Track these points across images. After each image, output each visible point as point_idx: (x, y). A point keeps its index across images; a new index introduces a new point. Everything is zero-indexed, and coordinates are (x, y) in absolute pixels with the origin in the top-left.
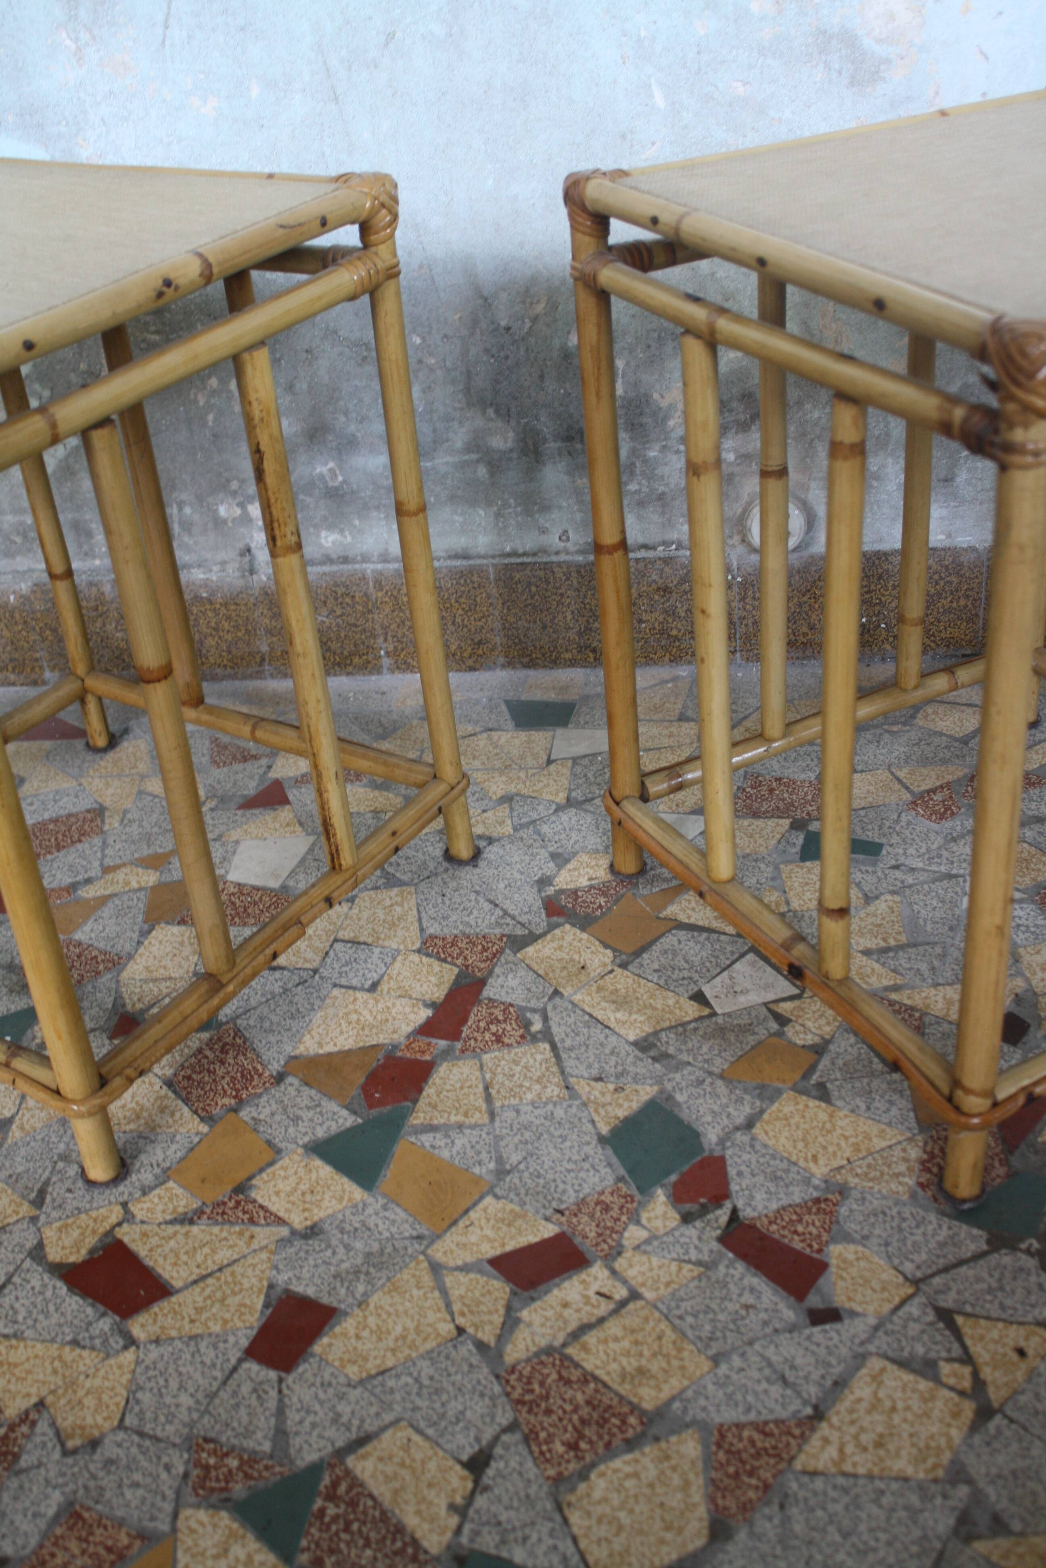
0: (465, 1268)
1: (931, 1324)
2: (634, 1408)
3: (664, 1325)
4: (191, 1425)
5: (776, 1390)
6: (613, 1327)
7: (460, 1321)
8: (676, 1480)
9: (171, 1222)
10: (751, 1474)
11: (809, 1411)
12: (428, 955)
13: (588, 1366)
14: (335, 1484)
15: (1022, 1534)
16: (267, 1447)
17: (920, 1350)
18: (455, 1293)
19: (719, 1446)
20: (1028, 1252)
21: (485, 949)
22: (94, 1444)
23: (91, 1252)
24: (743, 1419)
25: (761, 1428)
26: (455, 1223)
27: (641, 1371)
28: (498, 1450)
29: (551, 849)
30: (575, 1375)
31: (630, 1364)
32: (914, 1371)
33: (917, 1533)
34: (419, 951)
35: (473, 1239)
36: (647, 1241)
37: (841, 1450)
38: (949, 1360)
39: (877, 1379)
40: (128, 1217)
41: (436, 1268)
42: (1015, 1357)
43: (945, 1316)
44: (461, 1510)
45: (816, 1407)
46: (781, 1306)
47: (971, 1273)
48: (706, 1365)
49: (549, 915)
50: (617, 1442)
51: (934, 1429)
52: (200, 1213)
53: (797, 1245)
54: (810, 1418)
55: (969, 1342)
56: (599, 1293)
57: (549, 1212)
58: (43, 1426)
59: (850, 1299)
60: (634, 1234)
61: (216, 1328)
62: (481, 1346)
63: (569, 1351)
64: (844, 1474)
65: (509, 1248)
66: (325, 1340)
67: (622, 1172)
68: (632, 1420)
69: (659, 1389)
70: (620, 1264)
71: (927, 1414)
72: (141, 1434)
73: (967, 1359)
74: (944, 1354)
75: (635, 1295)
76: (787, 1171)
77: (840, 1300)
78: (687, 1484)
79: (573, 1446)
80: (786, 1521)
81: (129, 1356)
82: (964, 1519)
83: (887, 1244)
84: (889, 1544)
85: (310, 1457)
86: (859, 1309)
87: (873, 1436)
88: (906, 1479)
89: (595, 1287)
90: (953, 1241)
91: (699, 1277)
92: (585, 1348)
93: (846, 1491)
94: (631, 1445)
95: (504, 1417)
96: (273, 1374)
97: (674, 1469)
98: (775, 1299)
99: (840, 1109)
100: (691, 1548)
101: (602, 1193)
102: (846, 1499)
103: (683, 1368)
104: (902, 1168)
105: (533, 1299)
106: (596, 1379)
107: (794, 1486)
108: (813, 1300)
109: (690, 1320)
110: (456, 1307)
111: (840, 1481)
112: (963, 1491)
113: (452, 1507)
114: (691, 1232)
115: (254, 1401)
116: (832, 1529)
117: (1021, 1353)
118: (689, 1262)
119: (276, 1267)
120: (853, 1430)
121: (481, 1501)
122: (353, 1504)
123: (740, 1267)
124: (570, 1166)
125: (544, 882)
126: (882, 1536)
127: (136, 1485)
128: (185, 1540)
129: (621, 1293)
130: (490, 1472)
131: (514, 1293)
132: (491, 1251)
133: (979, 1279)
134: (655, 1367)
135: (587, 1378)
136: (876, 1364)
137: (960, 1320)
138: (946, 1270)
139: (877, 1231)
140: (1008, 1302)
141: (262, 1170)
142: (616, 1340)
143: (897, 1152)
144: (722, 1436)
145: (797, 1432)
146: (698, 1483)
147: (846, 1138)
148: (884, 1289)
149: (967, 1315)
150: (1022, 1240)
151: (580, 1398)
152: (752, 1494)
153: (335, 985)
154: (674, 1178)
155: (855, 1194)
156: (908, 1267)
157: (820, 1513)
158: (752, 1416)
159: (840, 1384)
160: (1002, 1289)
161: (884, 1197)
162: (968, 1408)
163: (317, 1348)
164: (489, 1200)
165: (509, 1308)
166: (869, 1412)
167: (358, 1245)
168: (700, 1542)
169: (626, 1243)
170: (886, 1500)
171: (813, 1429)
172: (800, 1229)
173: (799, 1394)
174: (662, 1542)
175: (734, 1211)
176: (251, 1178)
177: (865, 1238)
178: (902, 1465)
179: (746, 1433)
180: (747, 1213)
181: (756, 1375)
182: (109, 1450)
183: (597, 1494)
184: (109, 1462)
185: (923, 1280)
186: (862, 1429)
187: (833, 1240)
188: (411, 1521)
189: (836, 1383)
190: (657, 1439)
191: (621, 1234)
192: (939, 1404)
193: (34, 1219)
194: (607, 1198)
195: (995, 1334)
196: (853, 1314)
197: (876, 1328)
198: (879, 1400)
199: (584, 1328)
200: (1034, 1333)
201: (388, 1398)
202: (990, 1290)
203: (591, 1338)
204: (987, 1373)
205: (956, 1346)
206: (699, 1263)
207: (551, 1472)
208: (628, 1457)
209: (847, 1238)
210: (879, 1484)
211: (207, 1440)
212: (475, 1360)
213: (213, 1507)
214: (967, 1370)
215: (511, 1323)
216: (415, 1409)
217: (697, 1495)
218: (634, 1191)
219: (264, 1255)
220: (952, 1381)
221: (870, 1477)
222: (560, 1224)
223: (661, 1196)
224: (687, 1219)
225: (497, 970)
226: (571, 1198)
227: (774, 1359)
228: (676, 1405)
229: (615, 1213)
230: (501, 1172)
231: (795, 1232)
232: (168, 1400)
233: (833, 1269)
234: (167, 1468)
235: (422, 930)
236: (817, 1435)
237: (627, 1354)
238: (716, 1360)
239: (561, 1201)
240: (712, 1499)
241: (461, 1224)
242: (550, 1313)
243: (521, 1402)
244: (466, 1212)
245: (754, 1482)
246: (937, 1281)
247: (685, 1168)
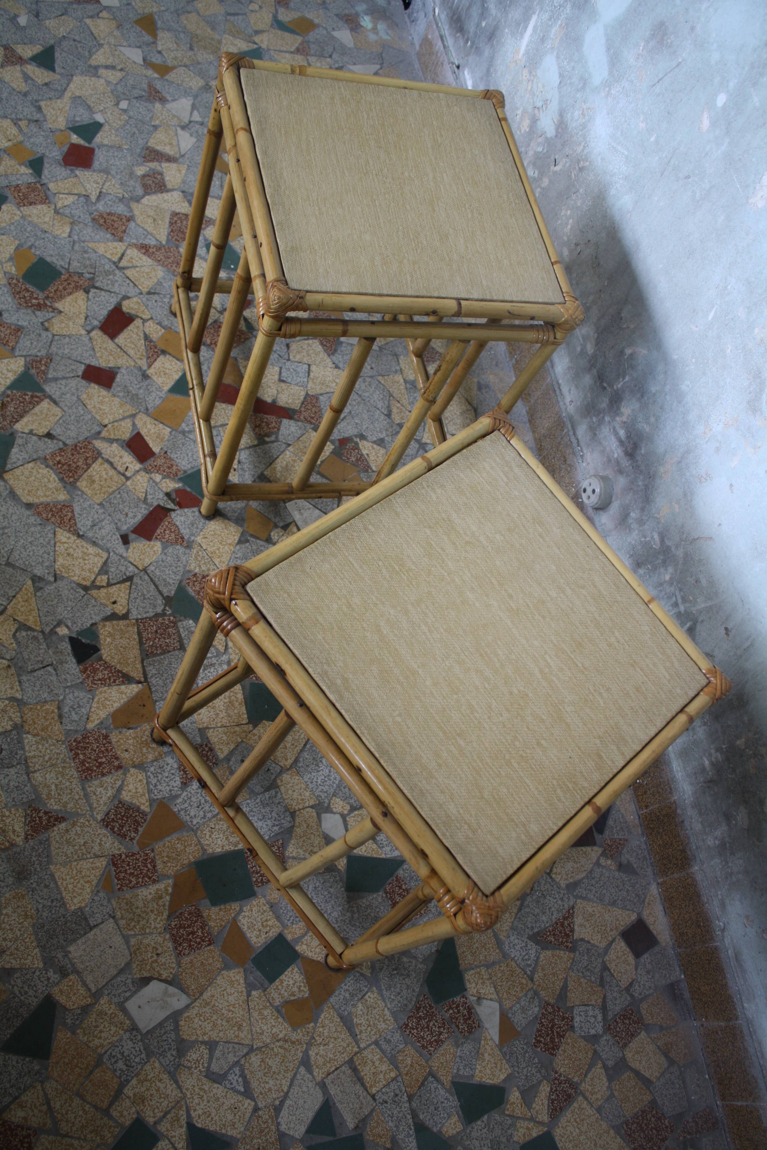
0: (134, 425)
1: (125, 574)
2: (77, 480)
3: (115, 488)
4: (57, 354)
5: (89, 523)
6: (112, 472)
7: (110, 426)
8: (48, 493)
9: (145, 334)
10: (53, 515)
11: (81, 533)
12: (305, 398)
13: (94, 465)
14: (37, 397)
15: (35, 595)
16: (50, 376)
17: (112, 570)
18: (123, 423)
19: (64, 505)
20: (164, 610)
21: (312, 418)
22: (47, 330)
23: (128, 313)
24: (76, 513)
25: (73, 518)
26: (156, 420)
27: (93, 482)
28: (55, 441)
29: (386, 438)
30: (89, 461)
31: (97, 478)
32: (102, 567)
33: (33, 564)
34: (307, 394)
35: (149, 426)
36: (154, 481)
37: (65, 543)
38: (108, 579)
39: (97, 555)
40: (144, 321)
41: (133, 416)
42: (113, 600)
43: (130, 579)
44: (31, 432)
45: (83, 536)
46: (128, 525)
47: (152, 589)
48: (99, 502)
49: (339, 440)
50: (62, 476)
51: (77, 572)
52: (151, 341)
53: (158, 531)
54: (78, 533)
55: (118, 586)
56: (127, 468)
57: (165, 449)
58: (51, 315)
59: (134, 548)
60: (158, 477)
61: (98, 355)
62: (99, 433)
63: (100, 460)
64: (55, 543)
65: (146, 438)
66: (96, 387)
67: (189, 472)
68: (72, 480)
69: (86, 487)
70: (143, 473)
71: (83, 570)
72: (52, 342)
73: (109, 585)
74: (111, 577)
75: (127, 479)
76: (197, 528)
77: (133, 545)
78: (47, 496)
79: (59, 462)
80: (35, 525)
81: (83, 332)
82: (41, 579)
83: (163, 561)
84: (28, 555)
85: (47, 388)
86: (130, 551)
87: (72, 553)
88: (55, 562)
89: (130, 466)
90: (167, 584)
91: (139, 498)
92: (101, 464)
93: (49, 543)
94: (62, 480)
95: (68, 442)
96: (80, 374)
97: (53, 492)
98: (132, 524)
99: (235, 548)
100: (22, 498)
101: (177, 466)
102: (45, 543)
103: (96, 494)
104: (204, 568)
105: (122, 447)
106: (88, 468)
107: (49, 528)
108: (132, 536)
109: (119, 496)
110: (116, 424)
111: (52, 542)
112: (52, 579)
113: (32, 430)
114: (161, 496)
115: (68, 370)
116: (33, 539)
117: (114, 603)
118: (146, 495)
119: (127, 368)
120: (74, 546)
121: (35, 438)
122: (30, 403)
123: (146, 512)
124: (190, 454)
125: (362, 437)
126: (31, 553)
127: (32, 343)
128: (12, 360)
129: (128, 474)
130: (46, 440)
131: (124, 441)
132: (143, 432)
133: (149, 592)
134: (95, 485)
135: (89, 466)
136: (105, 555)
137: (128, 584)
138: (152, 580)
139: (169, 558)
140: (138, 601)
141: (174, 357)
142: (106, 474)
143: (212, 567)
144: (68, 507)
145: (72, 529)
146: (48, 500)
147: (219, 549)
148: (140, 559)
149: (131, 586)
150: (170, 608)
151: (80, 464)
152: (44, 515)
153: (281, 368)
154: (188, 489)
155: (187, 551)
156: (152, 568)
157: (39, 535)
158: (77, 516)
159: (94, 544)
160: (145, 599)
161: (187, 562)
162: (88, 583)
163: (93, 385)
164: (169, 430)
165: (117, 440)
166: (82, 552)
167: (141, 391)
168: (24, 501)
169: (153, 475)
170: (46, 555)
171: (73, 534)
172: (167, 532)
173: (89, 530)
174: (24, 490)
175: (174, 510)
176: (170, 354)
177: (165, 554)
178: (60, 561)
179: (70, 514)
180: (173, 515)
181: (96, 516)
182: (44, 334)
183: (40, 471)
184: (40, 335)
185: (146, 572)
186: (75, 550)
187: (162, 543)
188: (25, 419)
189: (94, 542)
190: (65, 487)
191: (157, 472)
192: (88, 574)
193: (141, 293)
194: (175, 468)
195: (122, 595)
196: (127, 549)
197: (121, 556)
198: (88, 555)
199: (111, 464)
200: (124, 608)
201: (74, 407)
202: (143, 595)
203: (106, 465)
204: (103, 591)
205: (115, 581)
206: (146, 498)
207: (48, 457)
208: (56, 479)
209: (164, 548)
210: (52, 554)
211: (51, 360)
212: (93, 431)
213: (25, 365)
214: (104, 584)
215: (111, 441)
216: (70, 416)
217: (42, 500)
218: (179, 477)
219: (133, 364)
220: (99, 578)
221: (55, 551)
222: (160, 453)
223: (179, 485)
224: (168, 495)
225: (300, 423)
226: (173, 456)
227: (103, 523)
228: (80, 493)
229: (167, 470)
230: (183, 433)
231: (165, 530)
232: (66, 346)
233: (148, 543)
234: (39, 351)
235: (321, 394)
236: (71, 535)
237: (100, 477)
238: (101, 504)
239: (171, 453)
240: (41, 504)
241: (156, 422)
242: (116, 452)
243: (76, 446)
244: (162, 423)
245: (50, 516)
246: (146, 577)
247: (194, 493)
